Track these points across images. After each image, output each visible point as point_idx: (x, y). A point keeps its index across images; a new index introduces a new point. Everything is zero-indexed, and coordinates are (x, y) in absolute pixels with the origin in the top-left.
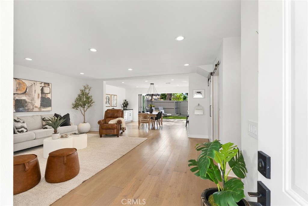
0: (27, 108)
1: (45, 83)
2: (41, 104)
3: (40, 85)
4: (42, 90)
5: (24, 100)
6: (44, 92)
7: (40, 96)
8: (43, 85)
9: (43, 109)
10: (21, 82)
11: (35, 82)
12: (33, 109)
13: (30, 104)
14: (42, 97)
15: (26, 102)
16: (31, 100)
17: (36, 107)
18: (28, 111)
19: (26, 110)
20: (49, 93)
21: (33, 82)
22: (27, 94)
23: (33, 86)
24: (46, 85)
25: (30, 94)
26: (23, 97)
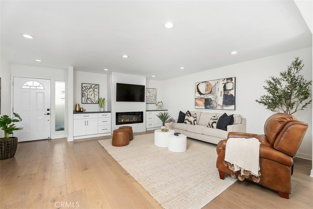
0: (212, 106)
1: (228, 79)
2: (223, 102)
3: (223, 82)
4: (225, 87)
5: (210, 99)
6: (226, 89)
7: (223, 93)
8: (225, 81)
9: (225, 108)
10: (208, 83)
11: (218, 81)
12: (216, 107)
13: (214, 102)
14: (224, 95)
15: (211, 100)
16: (215, 99)
17: (219, 105)
18: (212, 108)
19: (211, 108)
20: (232, 89)
21: (216, 82)
22: (212, 93)
23: (217, 84)
24: (229, 81)
25: (214, 93)
26: (210, 96)
